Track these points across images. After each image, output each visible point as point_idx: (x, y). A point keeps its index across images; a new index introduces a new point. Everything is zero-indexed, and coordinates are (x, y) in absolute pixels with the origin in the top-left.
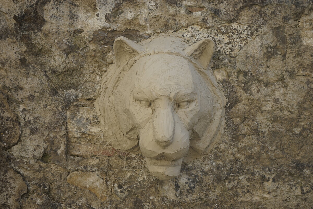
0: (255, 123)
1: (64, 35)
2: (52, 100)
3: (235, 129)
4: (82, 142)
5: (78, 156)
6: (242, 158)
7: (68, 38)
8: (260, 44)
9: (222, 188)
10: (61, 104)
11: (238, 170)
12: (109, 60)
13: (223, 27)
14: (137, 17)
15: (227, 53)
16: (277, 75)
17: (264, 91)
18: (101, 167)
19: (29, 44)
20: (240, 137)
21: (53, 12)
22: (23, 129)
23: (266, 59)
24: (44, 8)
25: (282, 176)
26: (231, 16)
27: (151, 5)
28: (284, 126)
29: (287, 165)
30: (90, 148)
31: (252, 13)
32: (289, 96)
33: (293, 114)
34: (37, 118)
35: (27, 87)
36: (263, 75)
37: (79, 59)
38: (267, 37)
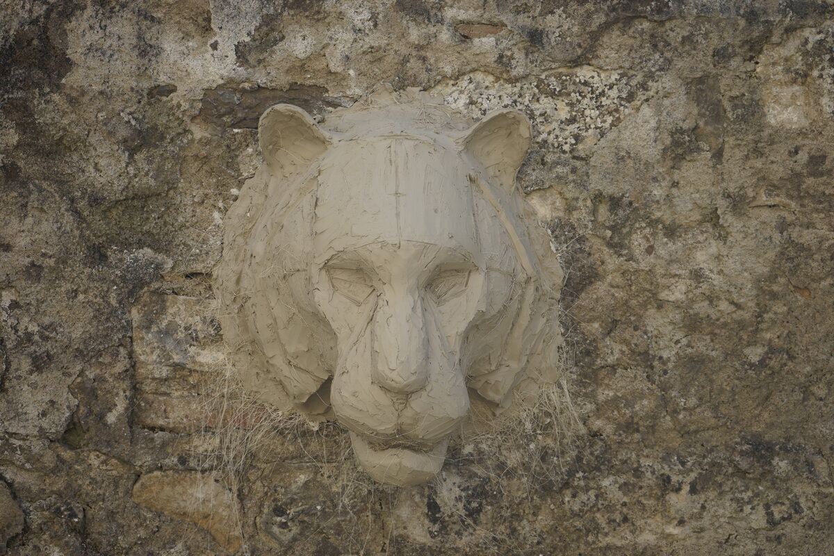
0: (641, 336)
1: (123, 101)
2: (90, 277)
3: (588, 353)
4: (173, 392)
5: (162, 429)
6: (609, 429)
7: (135, 107)
8: (653, 123)
9: (556, 511)
10: (115, 287)
11: (598, 461)
12: (245, 169)
13: (553, 79)
14: (322, 52)
15: (566, 148)
16: (699, 207)
17: (666, 248)
18: (226, 459)
19: (27, 125)
20: (603, 373)
21: (93, 37)
22: (11, 358)
23: (669, 163)
24: (68, 26)
25: (716, 476)
26: (574, 48)
27: (359, 18)
28: (720, 343)
29: (727, 447)
30: (194, 407)
31: (632, 41)
32: (731, 261)
33: (743, 309)
34: (51, 327)
35: (22, 242)
36: (663, 207)
37: (164, 165)
38: (672, 104)
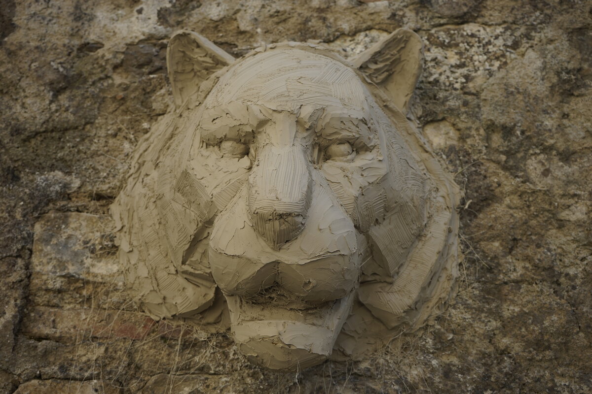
0: (544, 253)
1: (54, 54)
3: (490, 270)
5: (47, 338)
6: (517, 348)
7: (64, 59)
8: (539, 63)
10: (22, 203)
12: (157, 106)
13: (442, 33)
14: (234, 17)
15: (457, 86)
18: (108, 369)
20: (506, 289)
21: (37, 8)
23: (558, 98)
26: (460, 6)
30: (84, 317)
36: (556, 136)
37: (84, 103)
38: (555, 49)
